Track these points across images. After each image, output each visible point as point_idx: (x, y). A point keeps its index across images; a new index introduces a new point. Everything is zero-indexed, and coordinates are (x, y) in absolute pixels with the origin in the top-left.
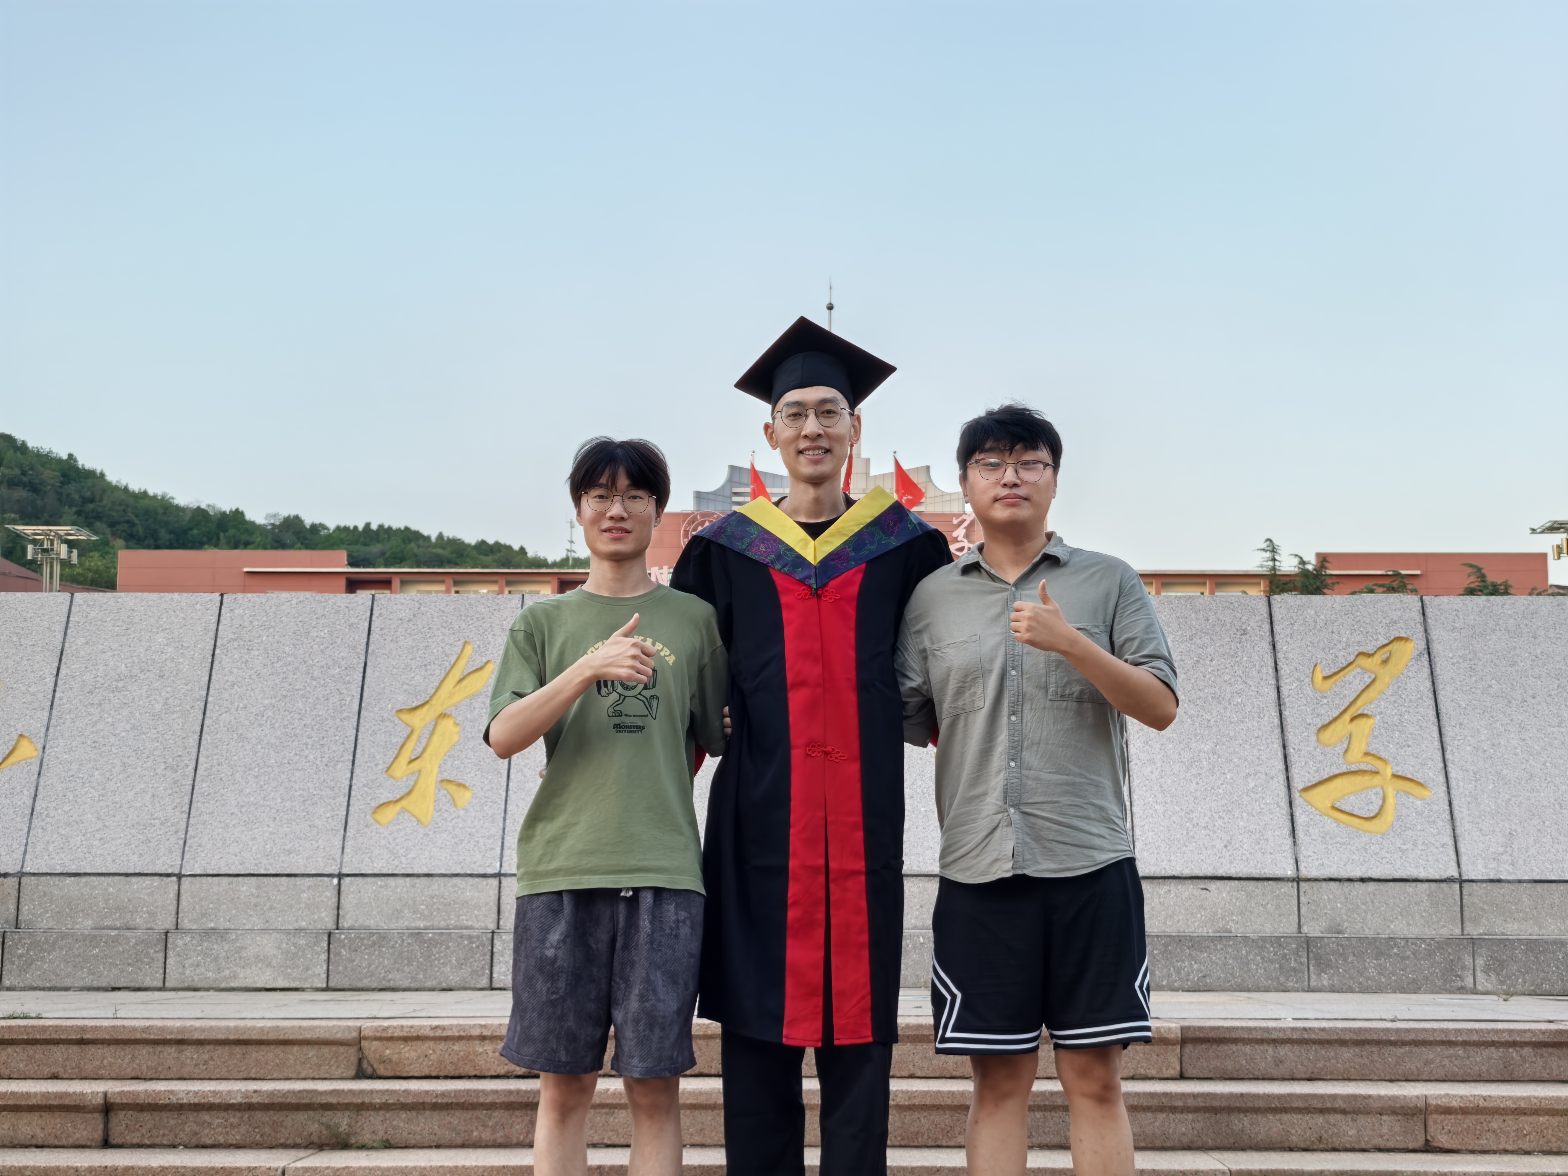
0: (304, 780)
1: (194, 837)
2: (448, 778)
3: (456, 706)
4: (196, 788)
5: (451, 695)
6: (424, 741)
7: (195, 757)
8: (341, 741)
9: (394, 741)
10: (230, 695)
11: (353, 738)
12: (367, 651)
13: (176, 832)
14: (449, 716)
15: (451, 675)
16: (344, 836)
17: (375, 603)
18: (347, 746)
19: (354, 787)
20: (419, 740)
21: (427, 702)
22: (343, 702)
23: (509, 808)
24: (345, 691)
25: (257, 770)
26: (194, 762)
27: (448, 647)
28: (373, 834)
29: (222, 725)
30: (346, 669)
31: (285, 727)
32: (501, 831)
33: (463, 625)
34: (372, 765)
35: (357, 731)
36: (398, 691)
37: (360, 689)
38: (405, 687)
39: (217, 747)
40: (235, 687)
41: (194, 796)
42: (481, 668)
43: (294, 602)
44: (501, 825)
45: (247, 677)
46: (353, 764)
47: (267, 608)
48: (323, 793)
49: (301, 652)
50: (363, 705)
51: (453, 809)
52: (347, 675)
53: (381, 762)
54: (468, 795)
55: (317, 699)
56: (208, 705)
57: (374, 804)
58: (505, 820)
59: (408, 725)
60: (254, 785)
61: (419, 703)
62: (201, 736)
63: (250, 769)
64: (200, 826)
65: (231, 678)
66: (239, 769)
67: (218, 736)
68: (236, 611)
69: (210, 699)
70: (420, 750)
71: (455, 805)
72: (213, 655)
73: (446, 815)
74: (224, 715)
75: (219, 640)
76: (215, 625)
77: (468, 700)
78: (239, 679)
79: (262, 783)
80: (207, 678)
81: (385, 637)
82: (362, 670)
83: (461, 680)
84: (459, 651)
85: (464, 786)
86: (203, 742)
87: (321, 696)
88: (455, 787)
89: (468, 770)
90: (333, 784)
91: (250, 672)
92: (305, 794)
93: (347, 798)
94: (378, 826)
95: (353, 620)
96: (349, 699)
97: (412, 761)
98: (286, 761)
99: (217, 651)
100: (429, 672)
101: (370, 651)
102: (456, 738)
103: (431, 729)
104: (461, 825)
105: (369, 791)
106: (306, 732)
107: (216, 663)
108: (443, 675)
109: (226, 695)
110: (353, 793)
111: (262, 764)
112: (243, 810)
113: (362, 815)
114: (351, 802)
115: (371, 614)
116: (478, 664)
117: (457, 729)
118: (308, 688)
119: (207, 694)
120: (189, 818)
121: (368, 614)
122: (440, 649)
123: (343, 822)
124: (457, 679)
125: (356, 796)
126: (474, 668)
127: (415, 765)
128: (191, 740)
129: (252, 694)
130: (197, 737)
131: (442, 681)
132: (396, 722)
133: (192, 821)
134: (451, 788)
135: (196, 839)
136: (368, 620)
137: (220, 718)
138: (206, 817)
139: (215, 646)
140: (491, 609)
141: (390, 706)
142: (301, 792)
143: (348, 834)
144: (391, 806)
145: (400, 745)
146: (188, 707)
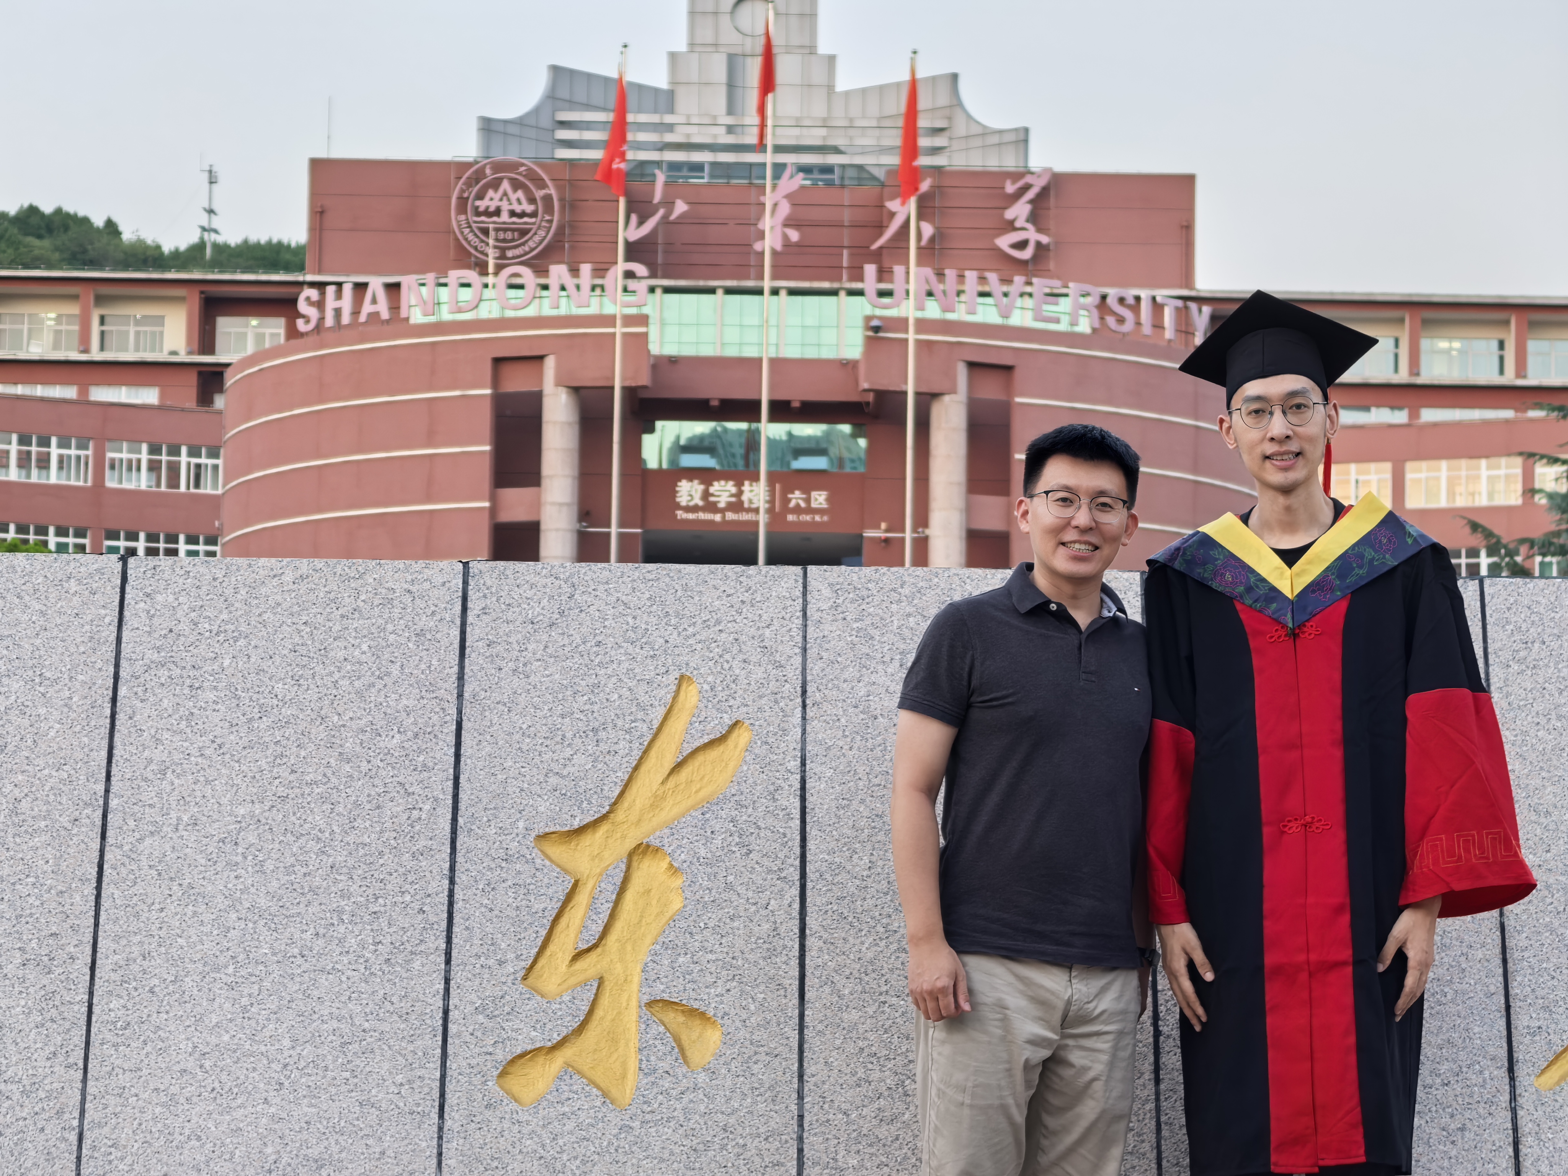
0: (339, 994)
1: (100, 1125)
2: (666, 996)
3: (672, 827)
4: (96, 1010)
5: (657, 801)
6: (606, 908)
7: (89, 938)
8: (416, 906)
9: (538, 906)
10: (159, 795)
11: (444, 898)
12: (460, 696)
13: (60, 1113)
14: (657, 850)
15: (653, 753)
16: (440, 1129)
17: (472, 582)
18: (432, 918)
19: (453, 1015)
20: (592, 907)
21: (604, 818)
22: (415, 813)
23: (810, 1069)
24: (416, 789)
25: (230, 970)
26: (88, 950)
27: (644, 687)
28: (506, 1124)
29: (144, 863)
30: (416, 736)
31: (289, 870)
32: (795, 1122)
33: (674, 638)
34: (491, 962)
35: (452, 882)
36: (536, 789)
37: (450, 783)
38: (553, 780)
39: (137, 915)
40: (169, 774)
41: (93, 1030)
42: (722, 739)
43: (288, 577)
44: (794, 1108)
45: (195, 753)
46: (448, 962)
47: (229, 592)
48: (386, 1027)
49: (312, 694)
50: (461, 821)
51: (682, 1070)
52: (420, 751)
53: (511, 956)
54: (714, 1037)
55: (357, 804)
56: (110, 816)
57: (502, 1055)
58: (801, 1097)
59: (566, 871)
60: (227, 1006)
61: (589, 819)
62: (99, 888)
63: (218, 970)
64: (112, 1101)
65: (158, 755)
66: (191, 966)
67: (139, 889)
68: (159, 598)
69: (113, 803)
70: (596, 929)
71: (686, 1061)
72: (114, 700)
73: (666, 1083)
74: (148, 841)
75: (124, 663)
76: (114, 629)
77: (698, 814)
78: (177, 756)
79: (245, 1001)
80: (104, 754)
81: (499, 662)
82: (452, 739)
83: (678, 766)
84: (669, 697)
85: (702, 1015)
86: (105, 903)
87: (363, 799)
88: (681, 1019)
89: (710, 979)
90: (405, 1005)
91: (200, 741)
92: (345, 1028)
93: (439, 1038)
94: (514, 1106)
95: (424, 622)
96: (427, 807)
97: (579, 955)
98: (296, 951)
99: (122, 691)
100: (603, 747)
101: (466, 695)
102: (677, 904)
103: (618, 880)
104: (702, 1108)
105: (490, 1024)
106: (336, 882)
107: (121, 717)
108: (637, 754)
109: (149, 795)
110: (452, 1028)
111: (241, 957)
112: (208, 1064)
113: (478, 1079)
114: (450, 1050)
115: (464, 609)
116: (715, 728)
117: (678, 882)
118: (334, 780)
119: (107, 791)
120: (85, 1080)
121: (458, 608)
122: (625, 692)
123: (436, 1094)
124: (668, 765)
125: (459, 1035)
126: (706, 739)
127: (590, 965)
128: (77, 898)
129: (209, 792)
130: (90, 890)
131: (636, 768)
132: (538, 861)
133: (92, 1088)
134: (674, 1018)
135: (106, 1130)
136: (458, 622)
137: (141, 847)
138: (124, 1079)
139: (116, 677)
140: (734, 600)
141: (521, 824)
142: (335, 1024)
143: (448, 1123)
144: (541, 1059)
145: (551, 915)
146: (64, 821)
